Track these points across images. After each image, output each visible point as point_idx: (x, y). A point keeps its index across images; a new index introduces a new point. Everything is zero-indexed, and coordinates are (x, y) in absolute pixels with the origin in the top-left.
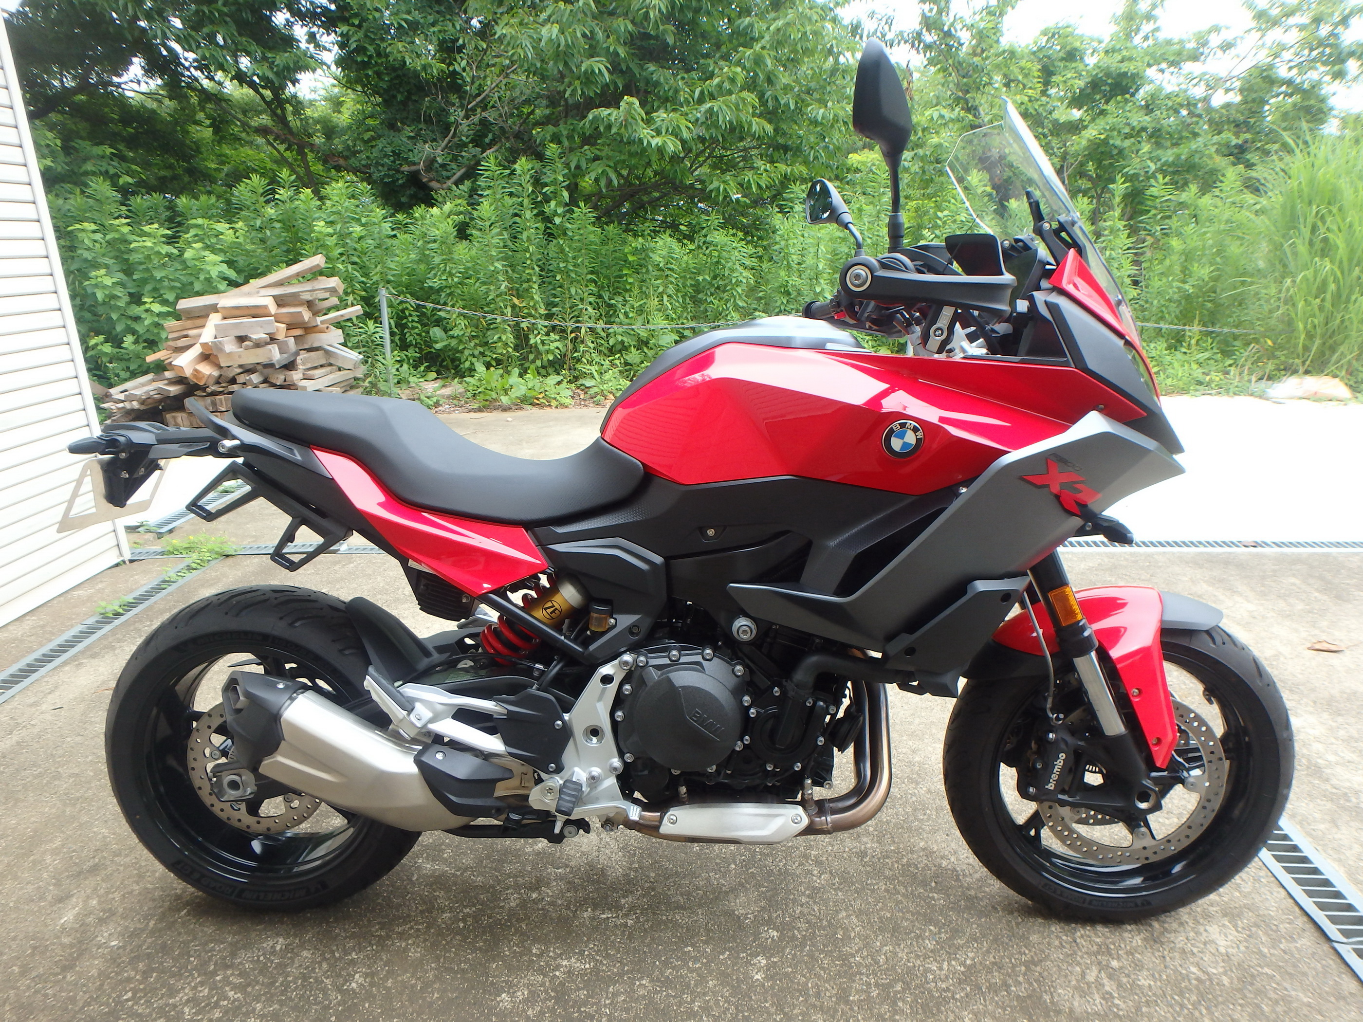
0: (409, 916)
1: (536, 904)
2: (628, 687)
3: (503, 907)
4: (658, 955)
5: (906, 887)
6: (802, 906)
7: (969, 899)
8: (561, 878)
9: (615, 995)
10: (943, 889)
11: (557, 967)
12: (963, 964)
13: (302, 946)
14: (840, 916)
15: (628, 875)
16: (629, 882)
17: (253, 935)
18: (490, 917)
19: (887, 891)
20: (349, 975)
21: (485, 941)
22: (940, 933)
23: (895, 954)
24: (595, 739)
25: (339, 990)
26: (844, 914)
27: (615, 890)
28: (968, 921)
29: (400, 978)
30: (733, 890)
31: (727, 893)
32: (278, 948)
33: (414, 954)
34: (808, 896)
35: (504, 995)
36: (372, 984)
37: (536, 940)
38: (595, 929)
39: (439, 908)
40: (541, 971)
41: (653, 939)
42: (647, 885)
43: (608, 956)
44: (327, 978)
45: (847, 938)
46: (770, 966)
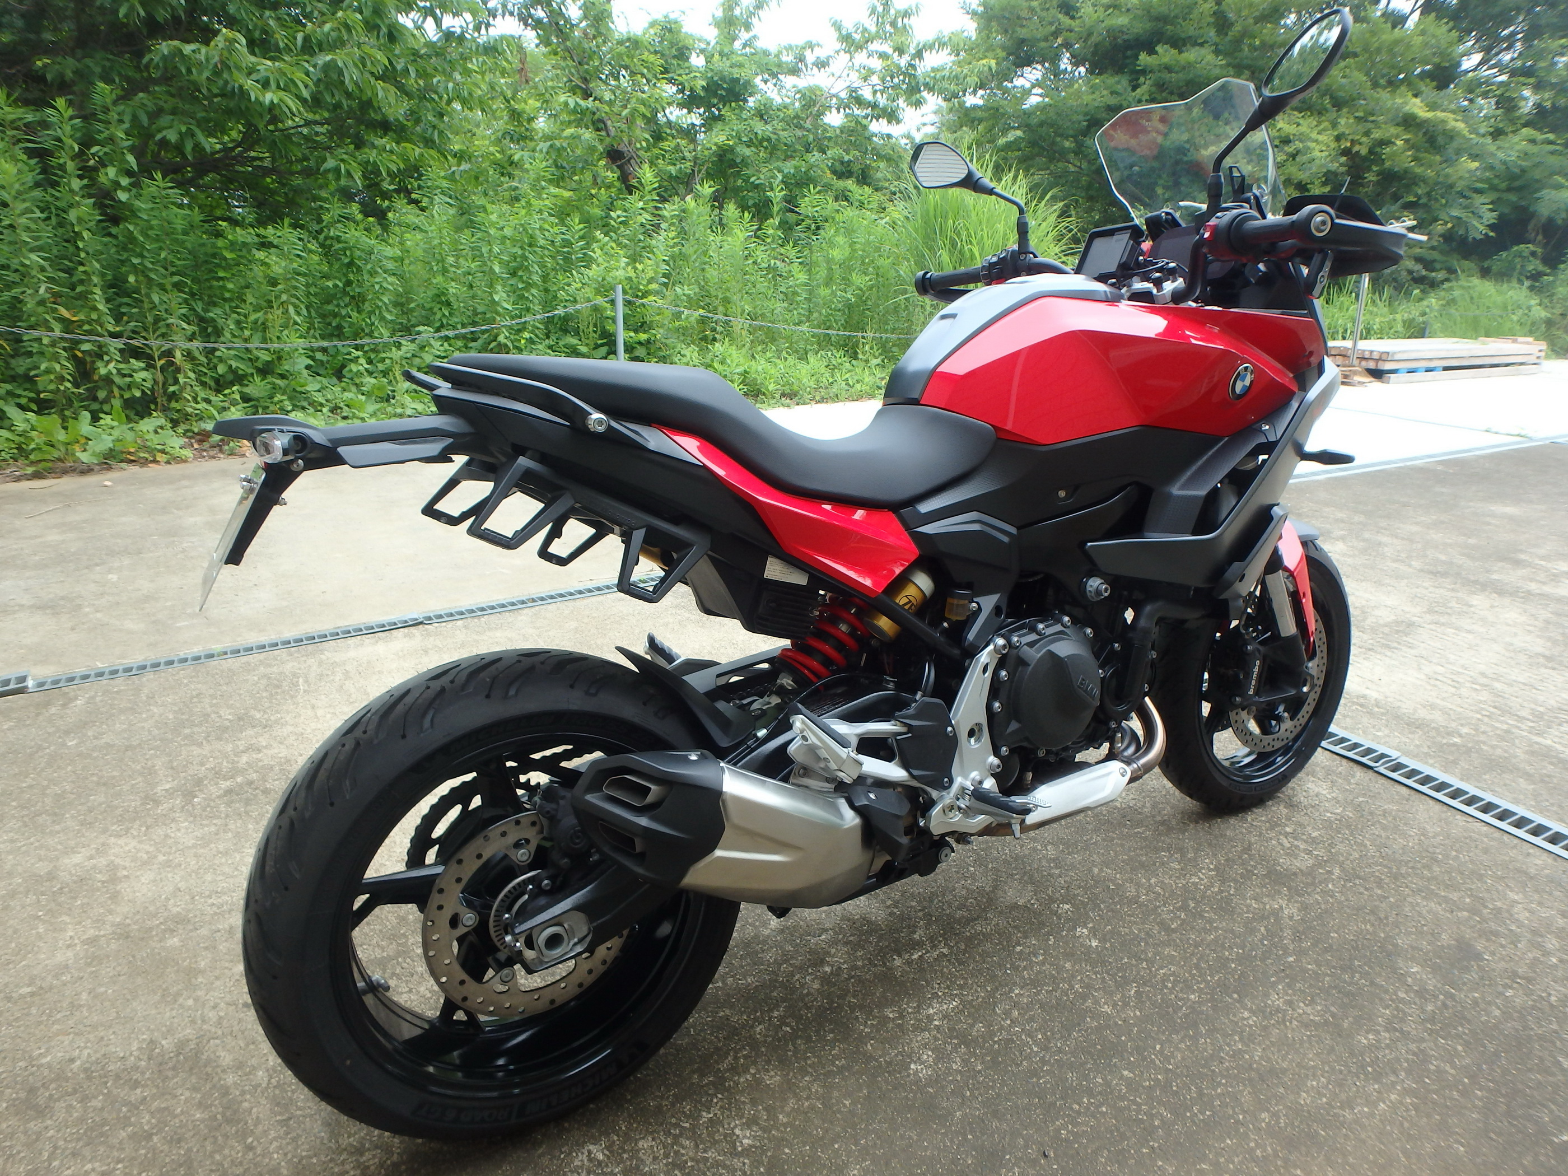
0: (717, 1049)
1: (838, 975)
2: (1004, 673)
3: (808, 994)
4: (1001, 966)
5: (1113, 832)
6: (1060, 877)
7: (1163, 823)
8: (834, 943)
9: (1007, 1013)
10: (1139, 824)
11: (930, 1018)
12: (1211, 870)
13: (627, 1137)
14: (1096, 872)
15: (891, 914)
16: (902, 918)
17: (545, 1161)
18: (808, 1008)
19: (1104, 840)
20: (726, 1136)
21: (832, 1031)
22: (1172, 855)
23: (1162, 882)
24: (972, 740)
25: (739, 1155)
26: (1096, 870)
27: (898, 931)
29: (787, 1109)
30: (995, 887)
31: (993, 892)
32: (601, 1157)
33: (773, 1078)
34: (1057, 868)
35: (913, 1066)
36: (764, 1130)
37: (882, 1004)
38: (922, 970)
39: (744, 1026)
40: (918, 1029)
41: (980, 955)
42: (920, 914)
43: (961, 987)
44: (705, 1151)
45: (1117, 885)
46: (1094, 932)
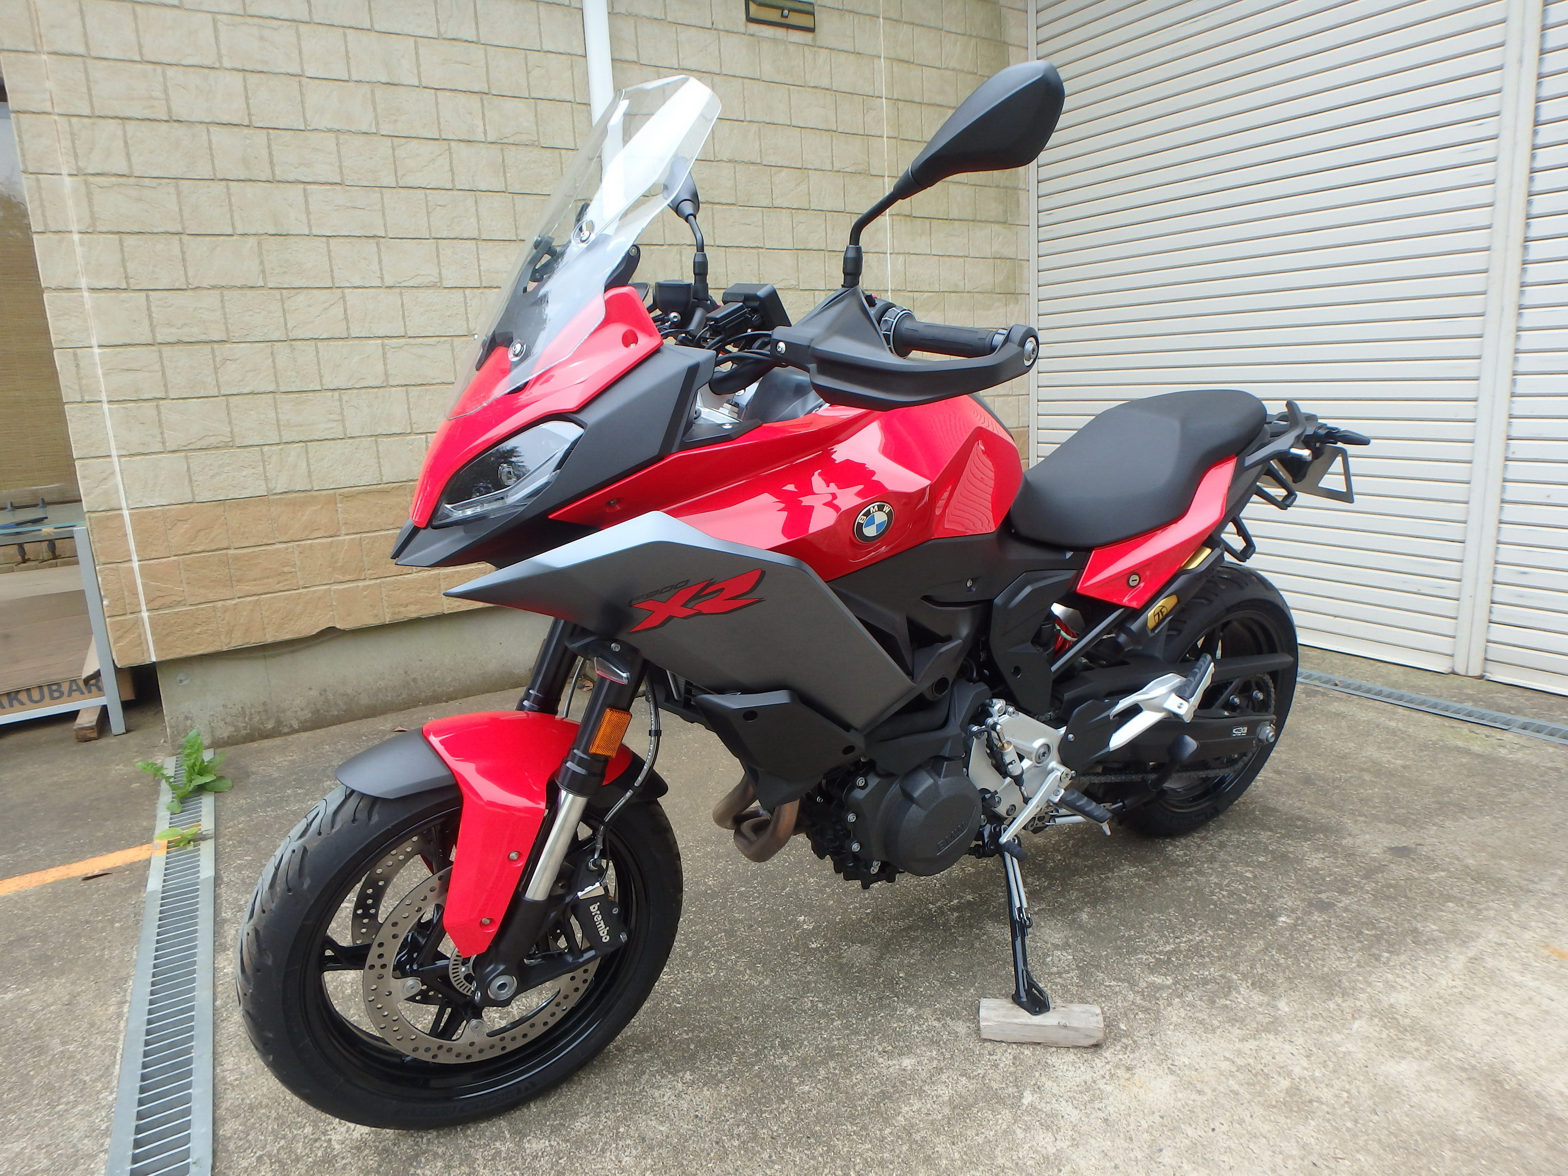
5: (720, 1030)
6: (809, 973)
14: (768, 980)
22: (669, 1005)
23: (703, 972)
28: (644, 1027)
34: (809, 982)
45: (752, 966)
46: (798, 926)
